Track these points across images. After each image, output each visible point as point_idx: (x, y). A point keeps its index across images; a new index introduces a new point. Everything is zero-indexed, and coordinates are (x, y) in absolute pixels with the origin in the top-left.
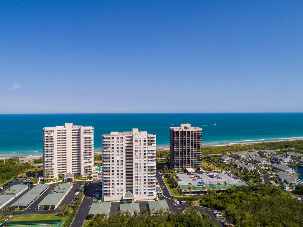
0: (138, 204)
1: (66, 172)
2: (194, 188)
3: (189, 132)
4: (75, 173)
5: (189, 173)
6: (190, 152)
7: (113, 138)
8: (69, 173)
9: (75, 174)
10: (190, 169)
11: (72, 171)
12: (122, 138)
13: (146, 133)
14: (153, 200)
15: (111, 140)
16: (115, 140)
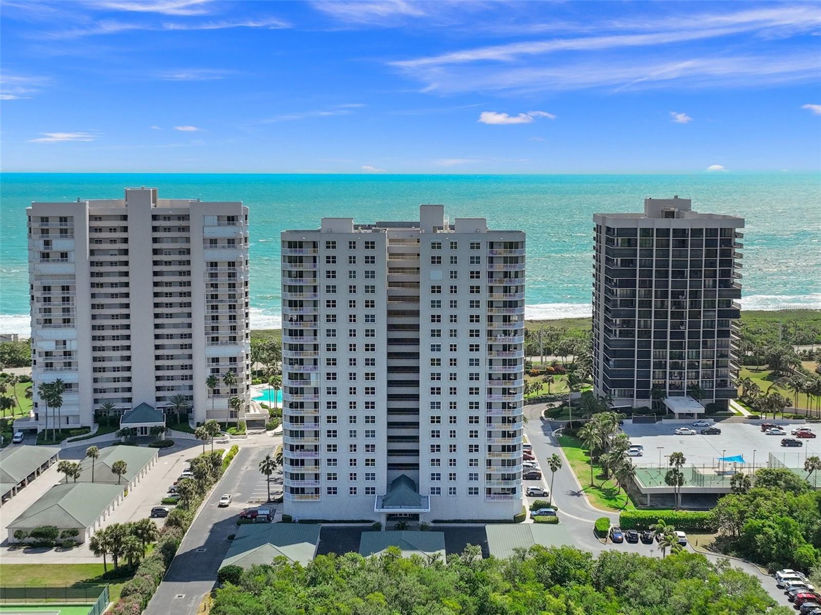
1: (129, 400)
2: (698, 480)
4: (168, 404)
7: (332, 245)
8: (145, 406)
9: (169, 409)
12: (369, 245)
15: (322, 252)
16: (342, 253)
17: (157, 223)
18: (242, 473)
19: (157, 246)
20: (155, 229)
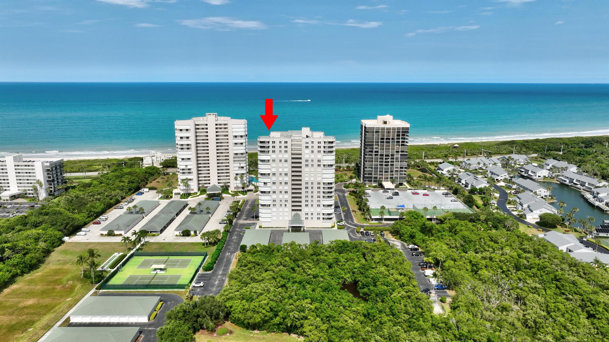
0: (308, 234)
1: (209, 183)
2: (390, 213)
3: (388, 129)
4: (222, 185)
5: (386, 190)
6: (388, 158)
7: (274, 142)
8: (214, 186)
9: (222, 187)
10: (387, 184)
11: (219, 183)
12: (286, 142)
13: (321, 134)
14: (330, 228)
15: (271, 145)
16: (277, 145)
17: (217, 127)
18: (246, 209)
19: (217, 134)
20: (216, 128)
